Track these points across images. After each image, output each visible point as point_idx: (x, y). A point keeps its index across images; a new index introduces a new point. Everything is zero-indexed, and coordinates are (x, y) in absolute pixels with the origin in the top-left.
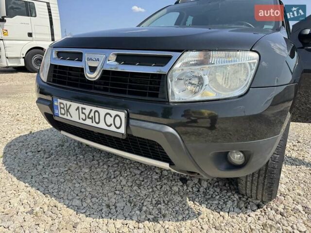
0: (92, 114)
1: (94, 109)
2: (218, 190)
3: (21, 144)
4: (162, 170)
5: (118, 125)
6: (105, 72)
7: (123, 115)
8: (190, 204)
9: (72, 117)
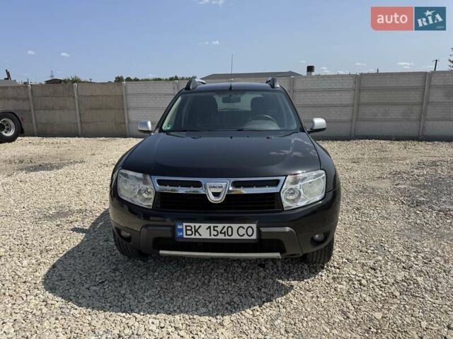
0: (225, 229)
1: (227, 225)
2: (291, 265)
4: (273, 260)
5: (250, 234)
6: (228, 196)
7: (254, 226)
8: (280, 281)
9: (200, 235)
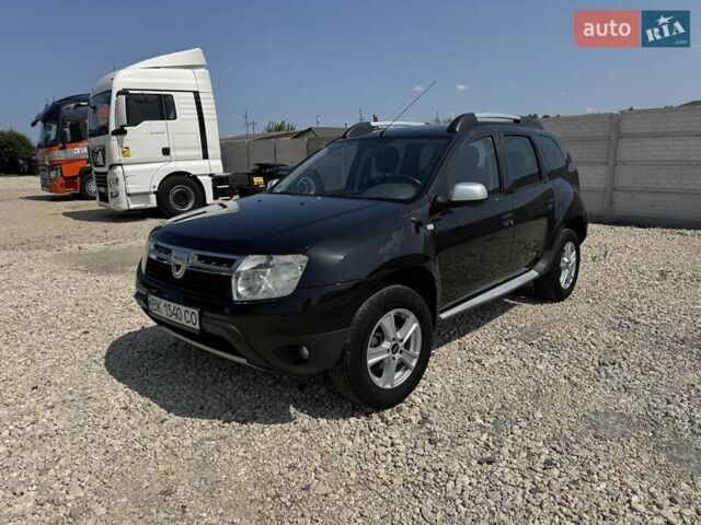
0: (176, 311)
1: (177, 306)
3: (128, 343)
5: (194, 322)
7: (197, 312)
9: (161, 312)
